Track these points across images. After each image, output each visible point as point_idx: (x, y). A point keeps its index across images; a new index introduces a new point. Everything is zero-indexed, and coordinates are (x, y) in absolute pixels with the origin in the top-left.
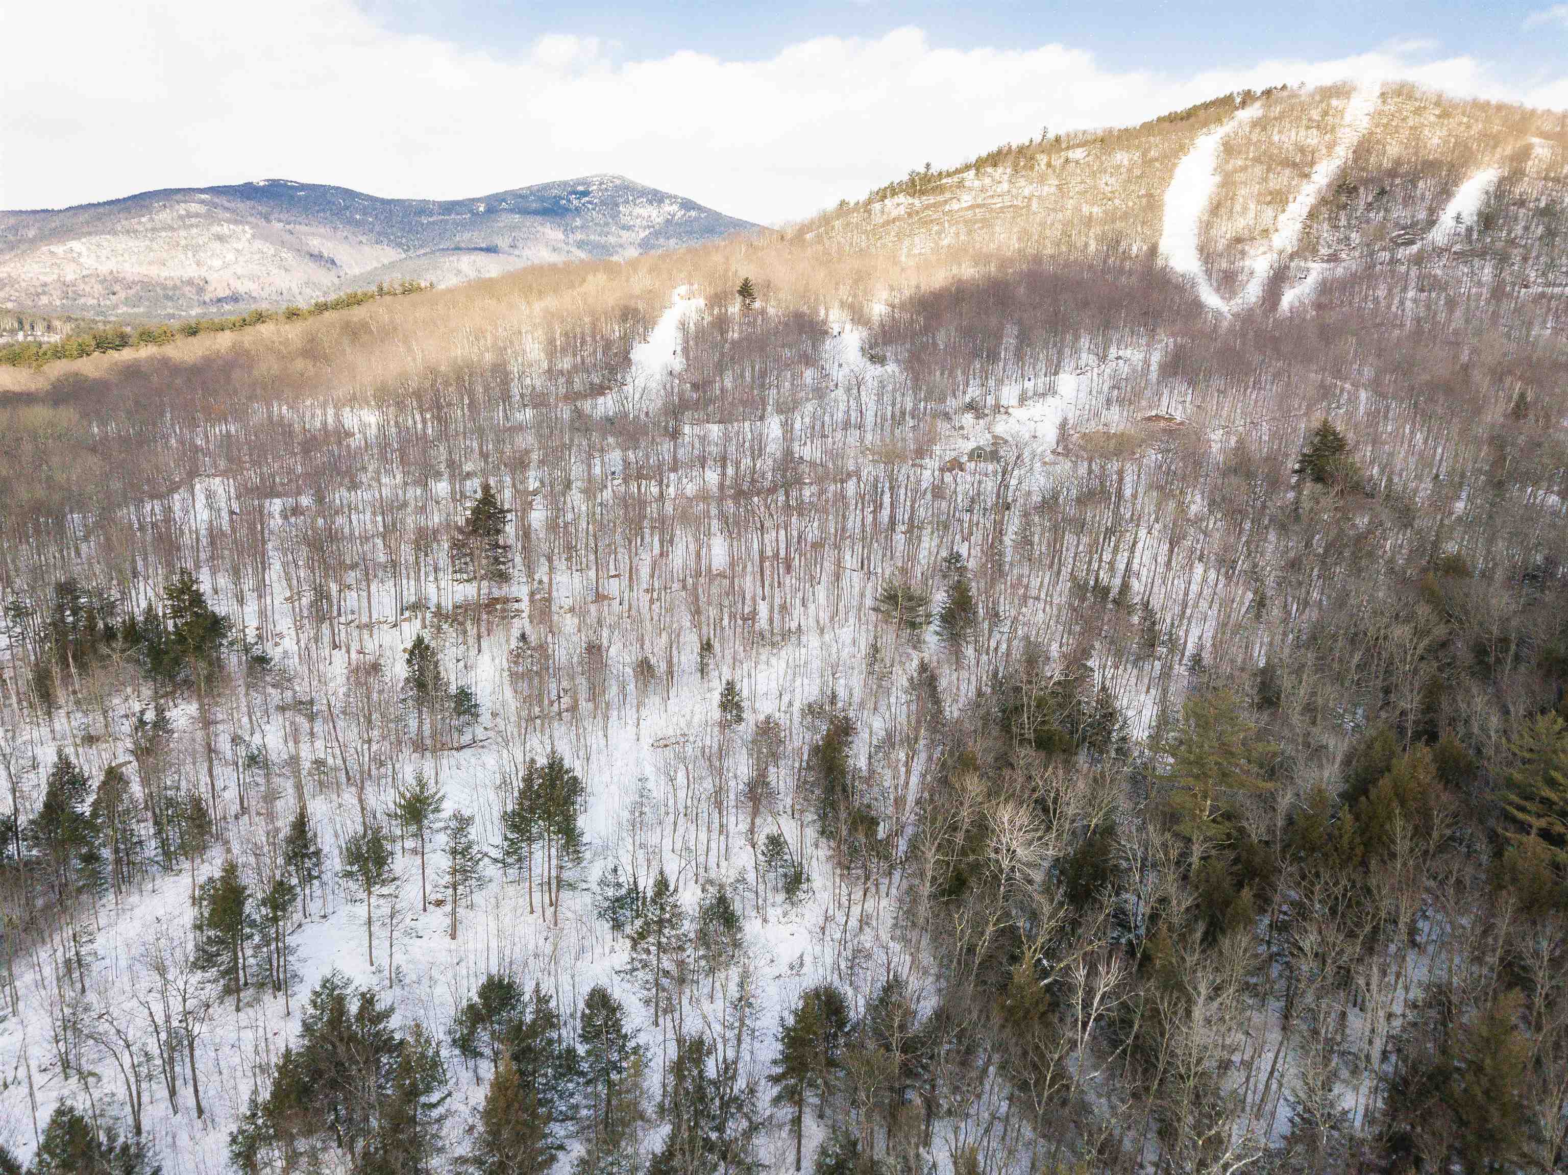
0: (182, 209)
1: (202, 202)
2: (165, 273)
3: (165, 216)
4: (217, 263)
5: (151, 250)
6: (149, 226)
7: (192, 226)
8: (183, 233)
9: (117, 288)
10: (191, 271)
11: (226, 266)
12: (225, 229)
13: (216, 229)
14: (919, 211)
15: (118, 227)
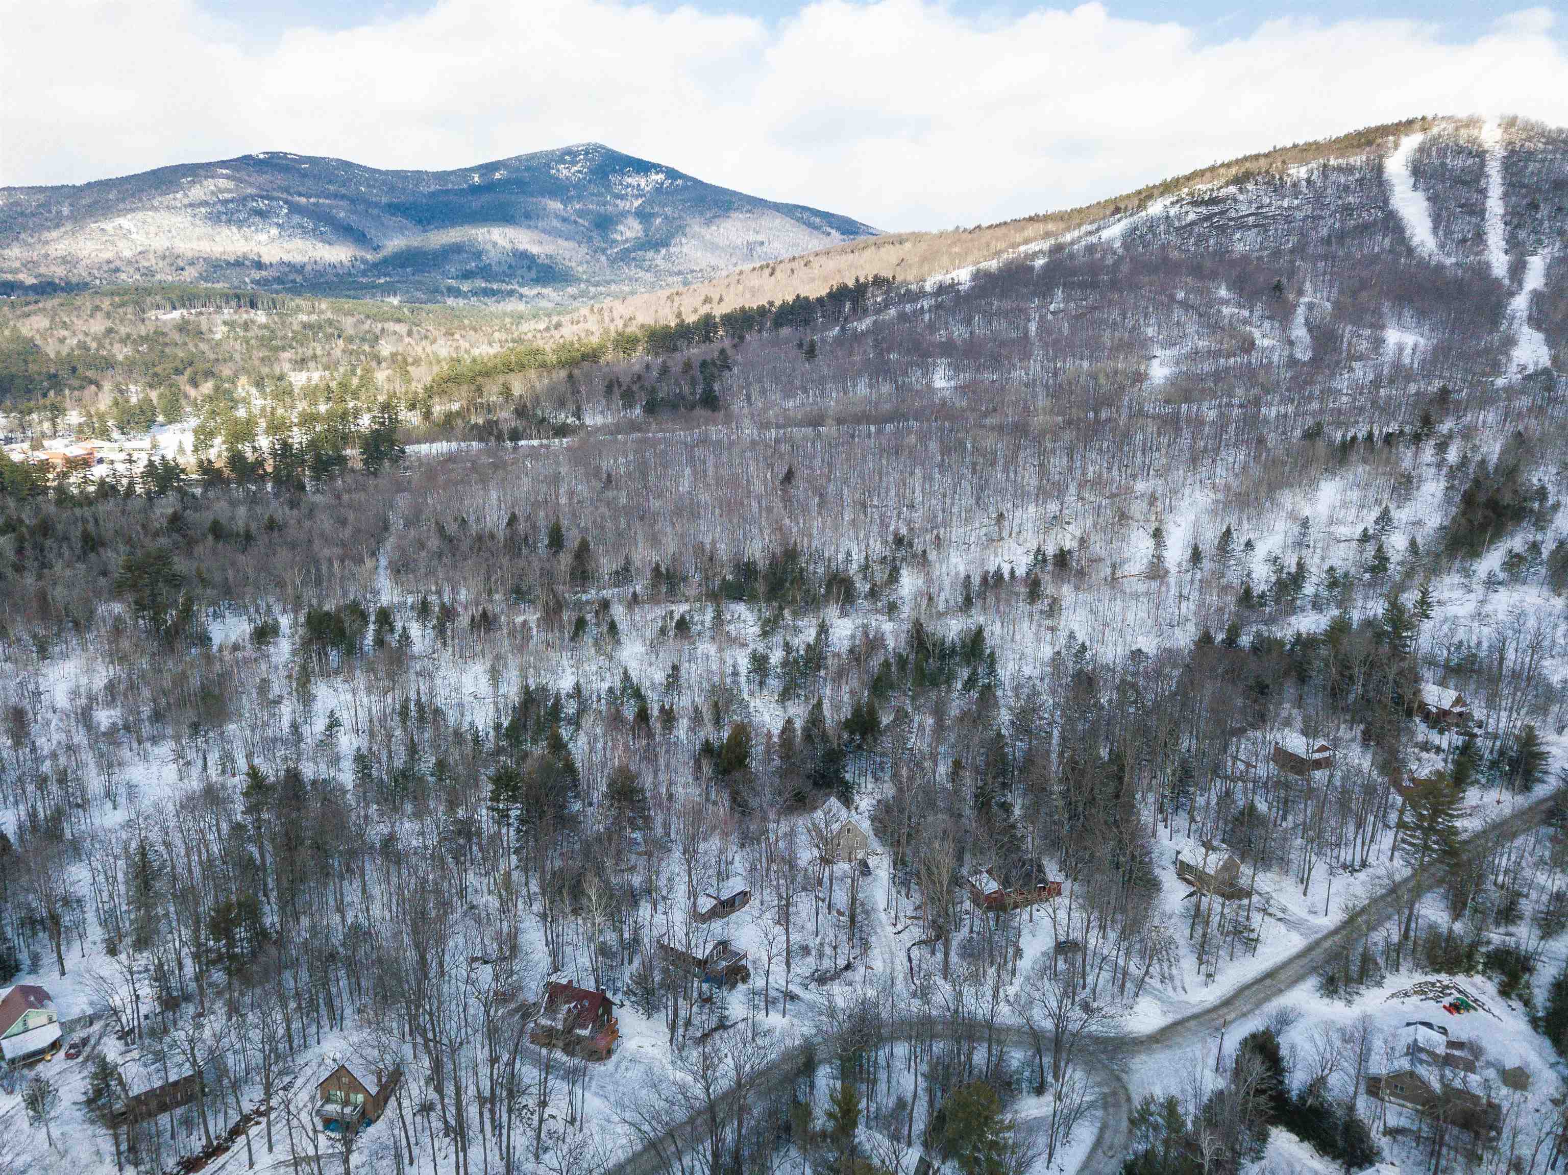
0: (209, 184)
2: (219, 250)
3: (197, 192)
5: (194, 225)
9: (181, 263)
10: (242, 247)
14: (1208, 218)
15: (156, 203)
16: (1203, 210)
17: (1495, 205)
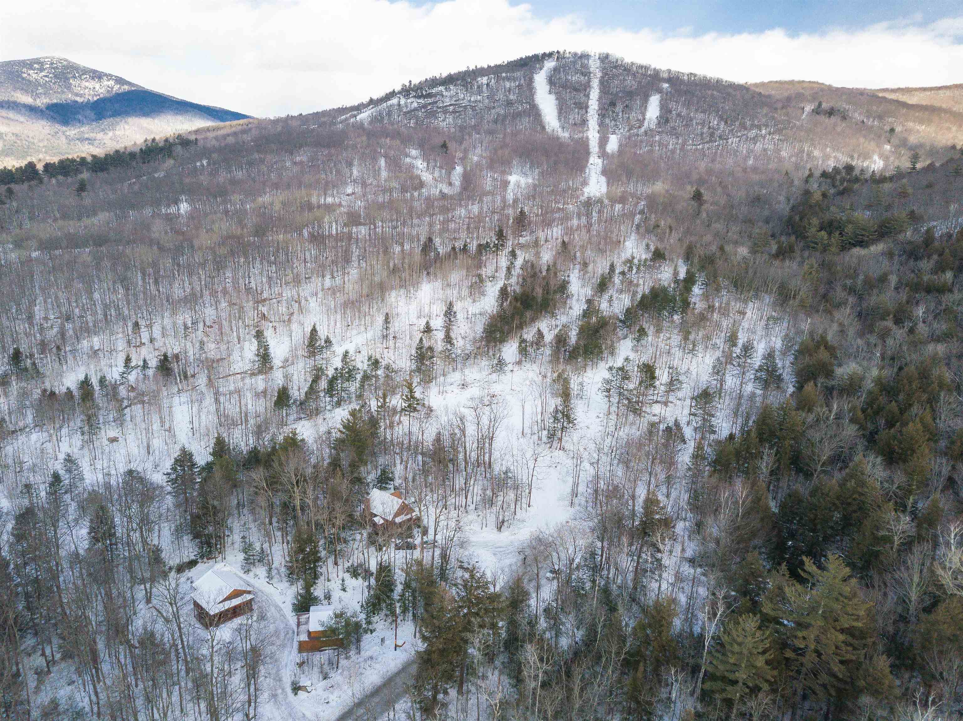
14: (424, 106)
16: (421, 101)
17: (594, 104)
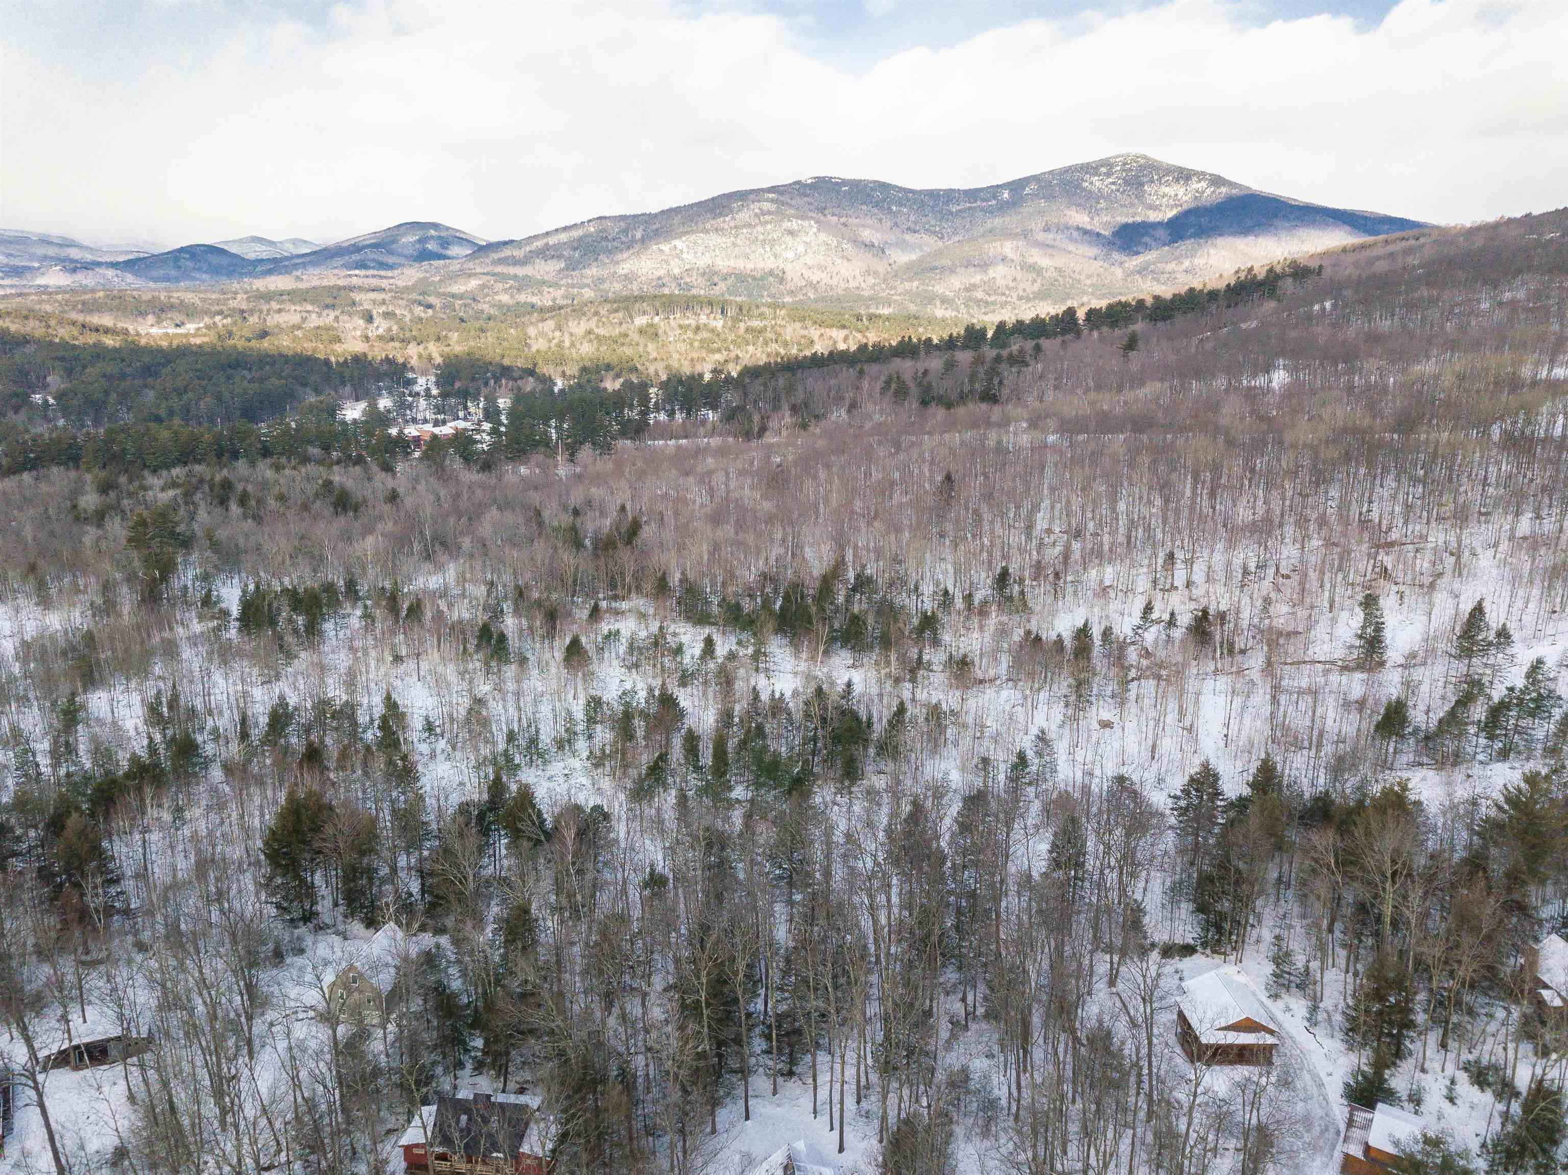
0: (755, 207)
1: (772, 201)
2: (750, 266)
3: (744, 216)
4: (790, 255)
5: (734, 245)
6: (732, 224)
7: (766, 222)
8: (760, 229)
9: (716, 279)
10: (770, 263)
11: (798, 257)
12: (794, 224)
13: (787, 225)
15: (708, 226)
